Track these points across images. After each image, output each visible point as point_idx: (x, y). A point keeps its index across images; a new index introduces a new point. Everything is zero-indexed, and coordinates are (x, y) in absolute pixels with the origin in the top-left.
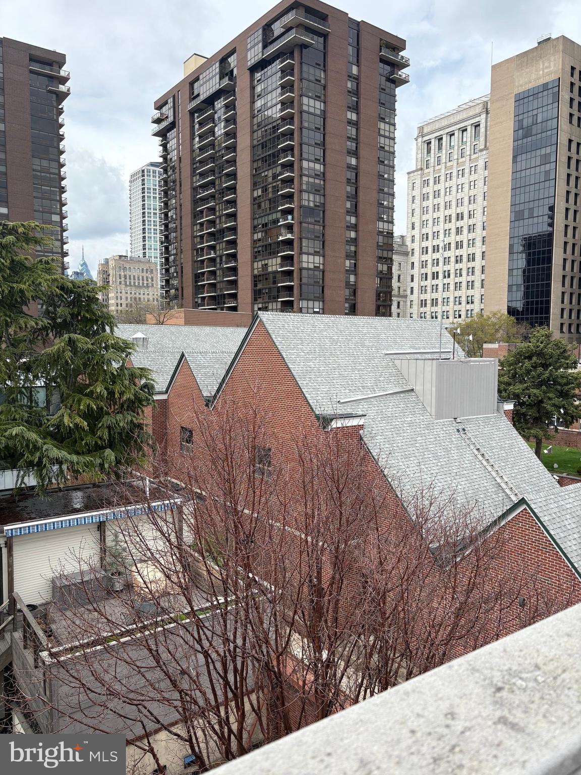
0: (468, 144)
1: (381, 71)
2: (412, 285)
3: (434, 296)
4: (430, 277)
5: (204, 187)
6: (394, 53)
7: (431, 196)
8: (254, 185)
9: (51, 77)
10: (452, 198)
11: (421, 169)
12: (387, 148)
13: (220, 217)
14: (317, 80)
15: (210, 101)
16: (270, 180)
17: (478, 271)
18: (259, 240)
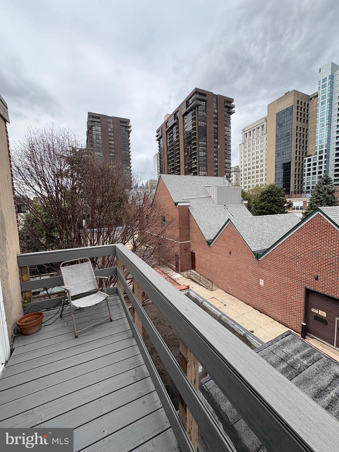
0: (260, 133)
1: (225, 110)
2: (241, 181)
3: (249, 185)
4: (247, 178)
5: (170, 154)
6: (229, 104)
7: (247, 152)
8: (185, 152)
9: (126, 127)
10: (255, 151)
11: (244, 143)
12: (228, 135)
13: (175, 163)
14: (203, 115)
15: (172, 127)
16: (189, 149)
17: (264, 175)
18: (187, 168)
